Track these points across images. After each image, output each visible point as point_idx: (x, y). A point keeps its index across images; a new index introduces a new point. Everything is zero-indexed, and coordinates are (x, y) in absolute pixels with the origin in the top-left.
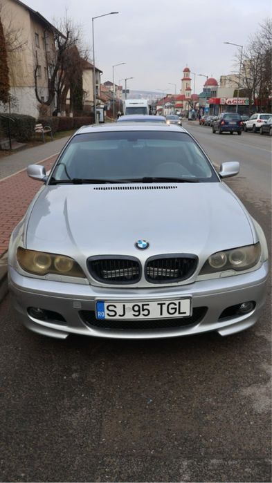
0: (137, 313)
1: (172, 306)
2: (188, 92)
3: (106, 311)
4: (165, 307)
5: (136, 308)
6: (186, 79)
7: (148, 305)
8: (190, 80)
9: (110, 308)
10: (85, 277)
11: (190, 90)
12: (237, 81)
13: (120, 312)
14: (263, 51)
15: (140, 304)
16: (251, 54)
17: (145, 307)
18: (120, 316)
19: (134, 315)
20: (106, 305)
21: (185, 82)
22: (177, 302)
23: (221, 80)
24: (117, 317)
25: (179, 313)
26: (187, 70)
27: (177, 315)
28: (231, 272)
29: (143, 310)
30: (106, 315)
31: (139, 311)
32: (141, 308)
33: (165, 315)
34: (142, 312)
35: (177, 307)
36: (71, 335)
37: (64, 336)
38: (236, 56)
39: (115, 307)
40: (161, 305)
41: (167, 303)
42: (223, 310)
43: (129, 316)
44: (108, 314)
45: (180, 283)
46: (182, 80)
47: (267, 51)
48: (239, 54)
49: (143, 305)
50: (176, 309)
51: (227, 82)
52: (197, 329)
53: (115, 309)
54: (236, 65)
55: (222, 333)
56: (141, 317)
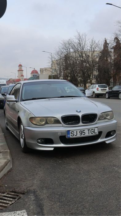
0: (81, 134)
1: (92, 130)
2: (22, 77)
3: (71, 134)
4: (90, 131)
5: (81, 132)
6: (20, 70)
7: (84, 130)
8: (23, 71)
9: (72, 133)
10: (61, 124)
11: (23, 76)
12: (51, 70)
13: (75, 134)
14: (63, 55)
15: (82, 130)
16: (57, 57)
17: (84, 131)
18: (75, 135)
19: (80, 135)
20: (71, 132)
21: (20, 72)
22: (93, 129)
23: (40, 70)
24: (74, 136)
25: (95, 133)
26: (20, 66)
27: (94, 134)
28: (107, 120)
29: (83, 132)
30: (71, 136)
31: (82, 133)
32: (82, 132)
33: (90, 134)
34: (83, 134)
35: (94, 131)
36: (55, 148)
37: (52, 149)
38: (49, 58)
39: (74, 132)
40: (89, 130)
41: (91, 129)
42: (106, 133)
43: (79, 135)
44: (71, 135)
45: (93, 123)
46: (18, 71)
47: (65, 55)
48: (50, 57)
49: (83, 131)
50: (93, 131)
51: (44, 71)
52: (100, 140)
53: (73, 133)
54: (50, 62)
55: (107, 142)
56: (82, 135)
